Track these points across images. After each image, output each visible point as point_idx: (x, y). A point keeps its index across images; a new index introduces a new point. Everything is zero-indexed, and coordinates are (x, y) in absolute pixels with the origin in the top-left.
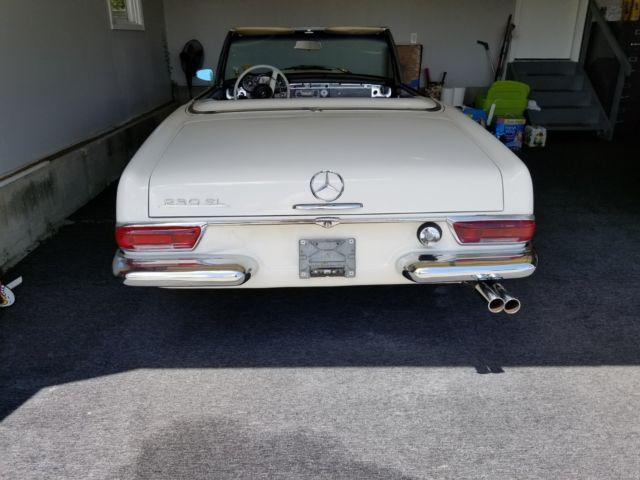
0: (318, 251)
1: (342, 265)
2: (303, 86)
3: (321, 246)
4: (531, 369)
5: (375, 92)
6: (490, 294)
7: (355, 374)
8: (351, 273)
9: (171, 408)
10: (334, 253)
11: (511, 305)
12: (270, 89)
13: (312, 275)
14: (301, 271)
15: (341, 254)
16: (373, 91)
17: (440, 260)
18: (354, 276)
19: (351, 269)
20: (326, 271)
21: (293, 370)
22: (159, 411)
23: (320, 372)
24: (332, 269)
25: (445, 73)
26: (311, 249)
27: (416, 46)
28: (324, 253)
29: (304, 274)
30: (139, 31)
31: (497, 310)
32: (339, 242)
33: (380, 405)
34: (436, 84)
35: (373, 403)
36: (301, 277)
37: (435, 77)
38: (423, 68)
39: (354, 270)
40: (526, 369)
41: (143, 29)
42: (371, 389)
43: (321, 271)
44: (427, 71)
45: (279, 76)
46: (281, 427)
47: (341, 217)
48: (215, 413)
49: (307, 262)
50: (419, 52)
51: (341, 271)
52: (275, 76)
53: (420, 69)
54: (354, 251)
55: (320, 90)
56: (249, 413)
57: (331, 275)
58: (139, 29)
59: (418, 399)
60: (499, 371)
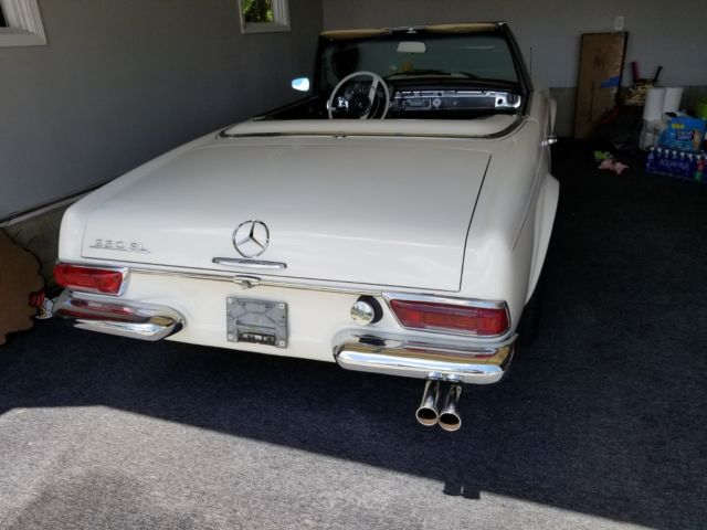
0: (246, 313)
1: (272, 332)
2: (412, 94)
3: (248, 307)
4: (519, 503)
5: (500, 101)
6: (429, 399)
7: (298, 459)
8: (282, 343)
9: (97, 455)
10: (263, 317)
11: (449, 419)
12: (368, 100)
13: (241, 339)
14: (229, 332)
15: (270, 319)
16: (497, 100)
17: (390, 345)
18: (286, 347)
19: (282, 339)
20: (257, 337)
21: (236, 439)
22: (85, 457)
23: (262, 449)
24: (263, 335)
25: (660, 68)
26: (238, 310)
27: (619, 33)
28: (252, 316)
29: (231, 337)
30: (284, 32)
31: (429, 423)
32: (269, 305)
33: (296, 506)
34: (644, 81)
35: (291, 502)
36: (229, 340)
37: (646, 72)
38: (629, 60)
39: (286, 340)
40: (511, 502)
41: (289, 29)
42: (300, 483)
43: (252, 336)
44: (634, 65)
45: (380, 84)
46: (177, 505)
47: (261, 277)
48: (130, 471)
49: (234, 322)
50: (623, 41)
51: (273, 339)
52: (375, 84)
53: (623, 63)
54: (285, 318)
55: (433, 99)
56: (160, 480)
57: (262, 342)
58: (283, 30)
59: (344, 510)
60: (475, 496)
